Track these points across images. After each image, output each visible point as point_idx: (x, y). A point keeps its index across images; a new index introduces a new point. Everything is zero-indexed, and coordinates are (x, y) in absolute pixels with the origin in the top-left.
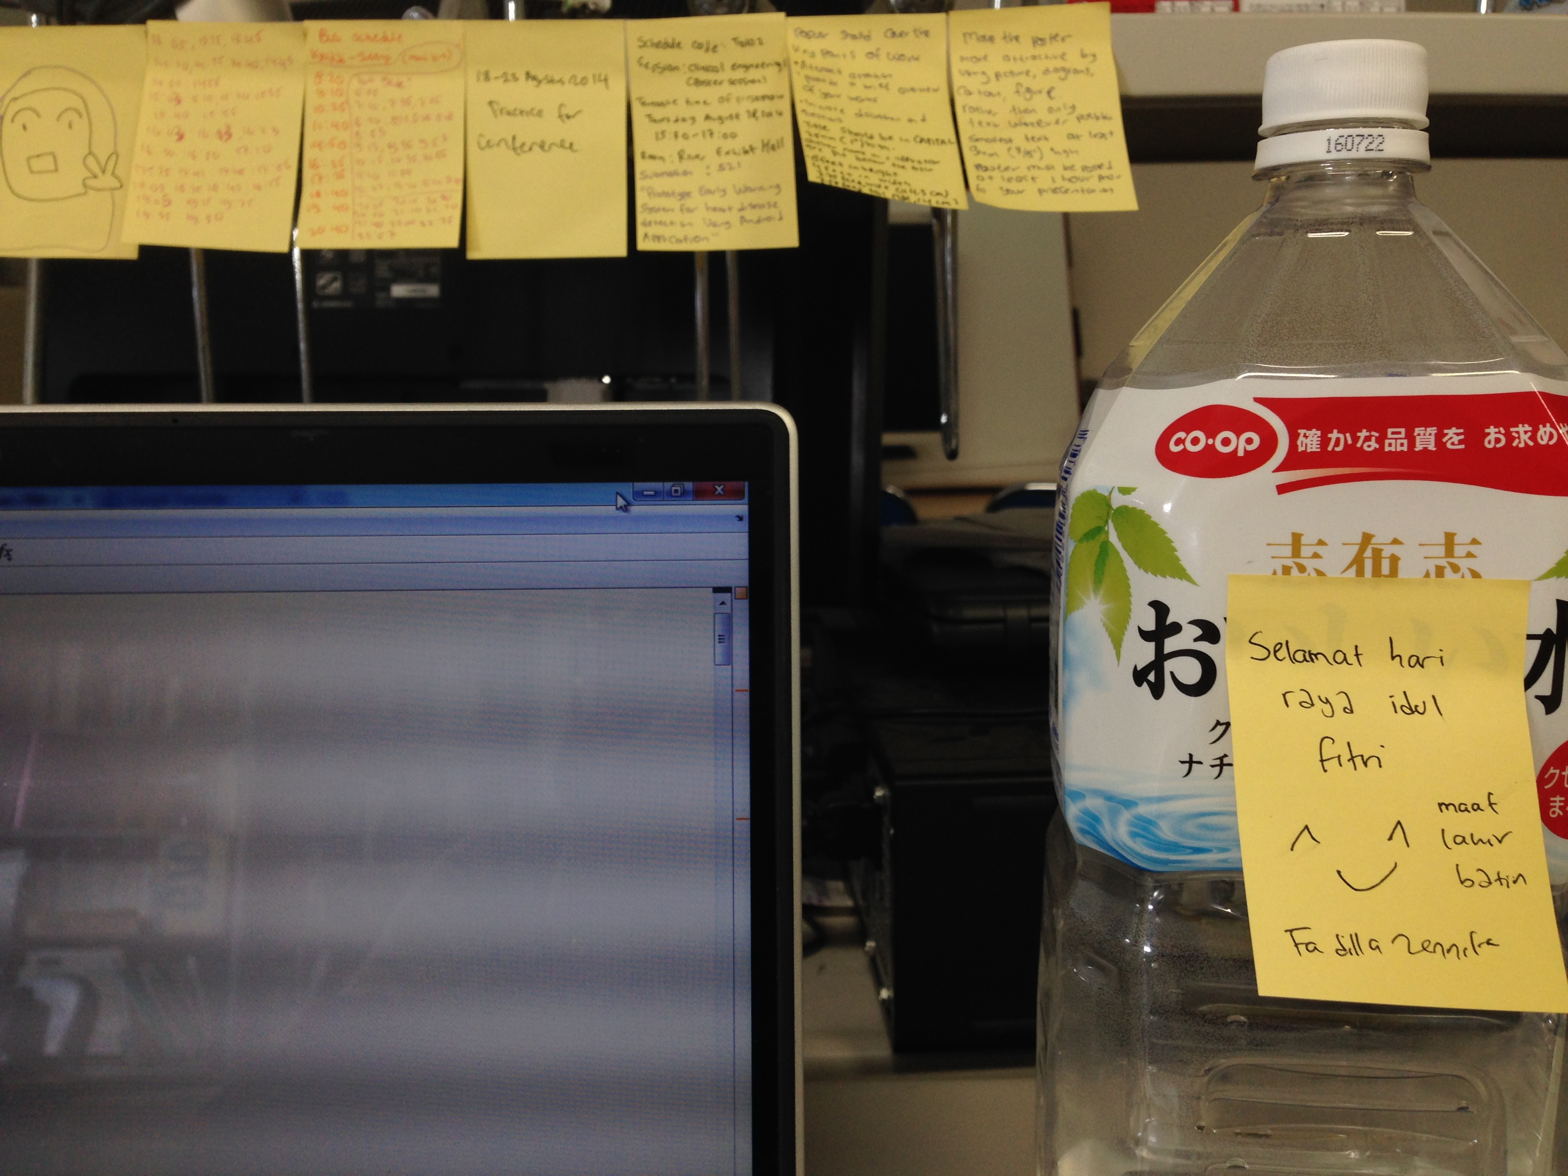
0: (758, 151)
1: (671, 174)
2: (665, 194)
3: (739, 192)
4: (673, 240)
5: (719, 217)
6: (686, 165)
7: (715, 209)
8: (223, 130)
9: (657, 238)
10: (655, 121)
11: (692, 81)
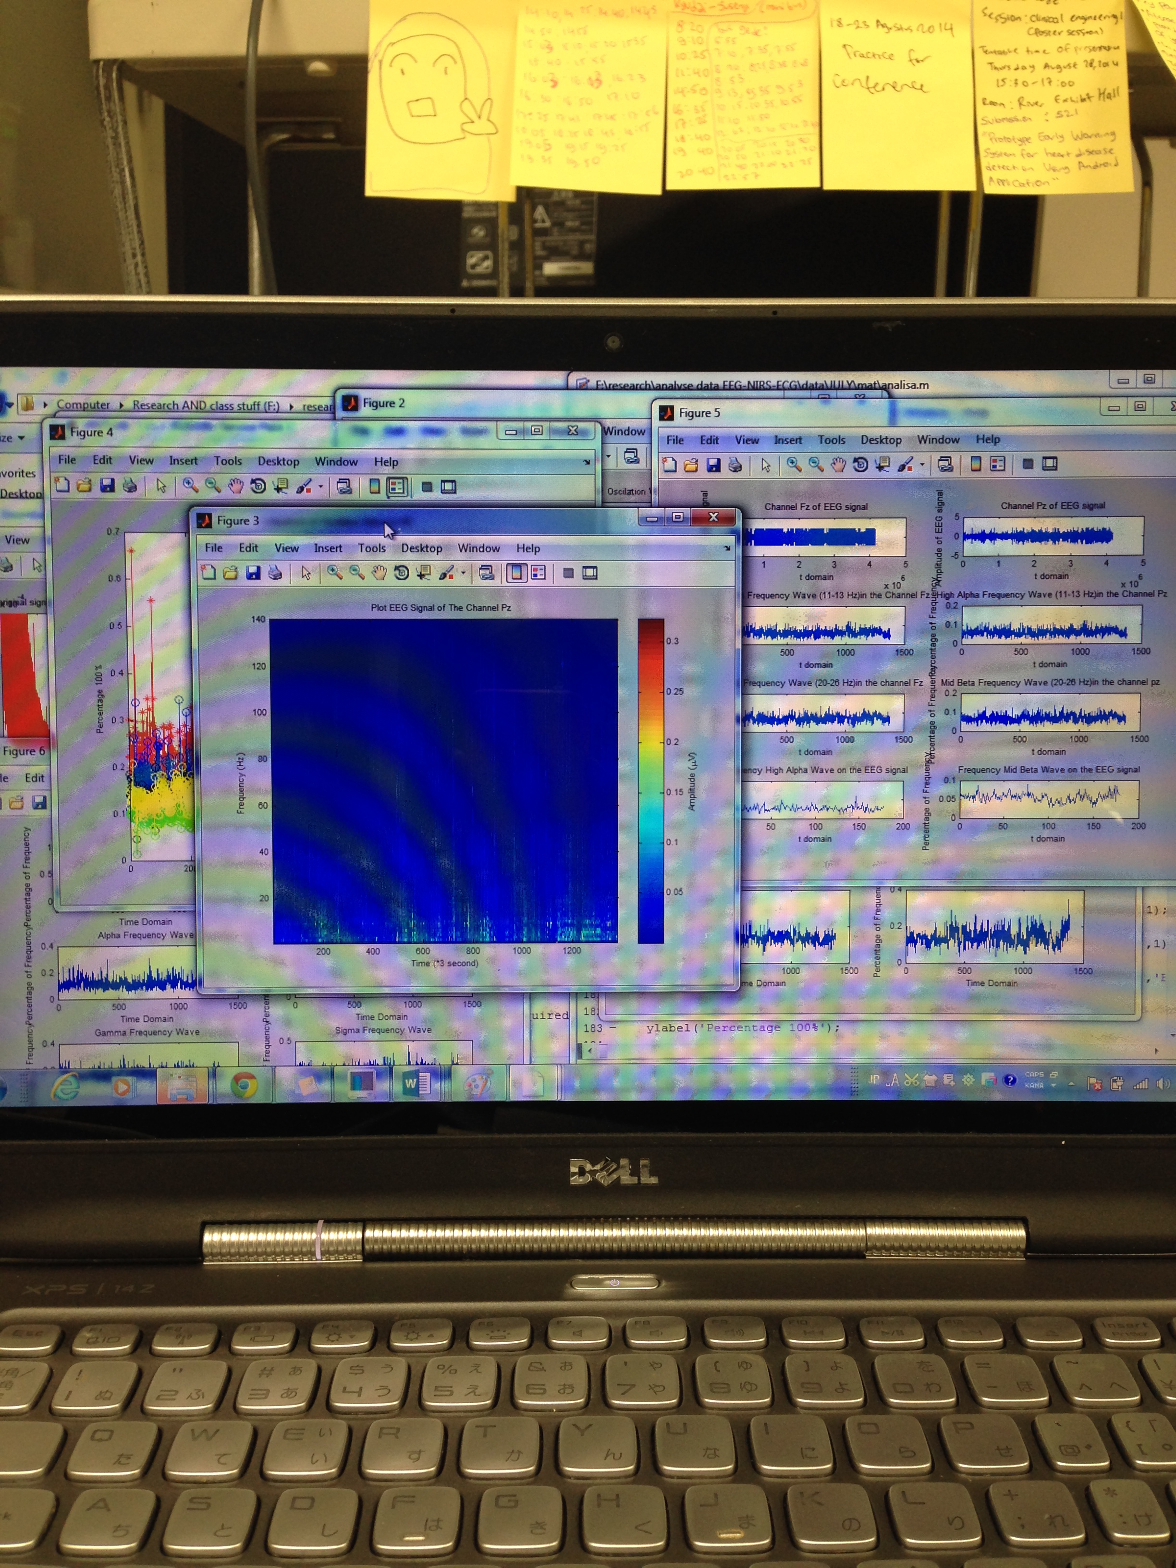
0: (1095, 100)
1: (1011, 120)
2: (1007, 140)
3: (1076, 139)
4: (1017, 184)
5: (1058, 162)
6: (1026, 111)
7: (1054, 155)
8: (594, 78)
9: (1002, 182)
10: (996, 68)
11: (1032, 31)
